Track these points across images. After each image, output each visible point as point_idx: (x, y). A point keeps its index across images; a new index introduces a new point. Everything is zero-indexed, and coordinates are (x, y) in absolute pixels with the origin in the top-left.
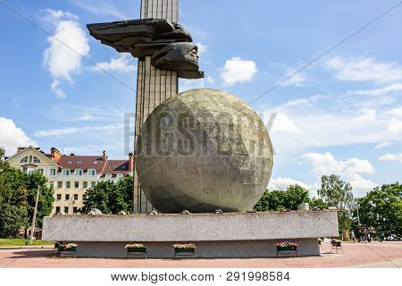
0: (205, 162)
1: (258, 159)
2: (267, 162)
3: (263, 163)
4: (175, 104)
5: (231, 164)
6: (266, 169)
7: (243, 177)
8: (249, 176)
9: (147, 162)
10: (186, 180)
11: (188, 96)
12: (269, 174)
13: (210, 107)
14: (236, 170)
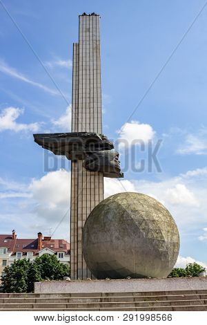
0: (137, 246)
1: (171, 243)
2: (176, 245)
3: (174, 246)
4: (114, 205)
5: (154, 247)
6: (176, 250)
7: (161, 255)
8: (165, 254)
9: (96, 245)
10: (124, 257)
11: (123, 199)
12: (178, 253)
13: (139, 208)
14: (157, 251)
